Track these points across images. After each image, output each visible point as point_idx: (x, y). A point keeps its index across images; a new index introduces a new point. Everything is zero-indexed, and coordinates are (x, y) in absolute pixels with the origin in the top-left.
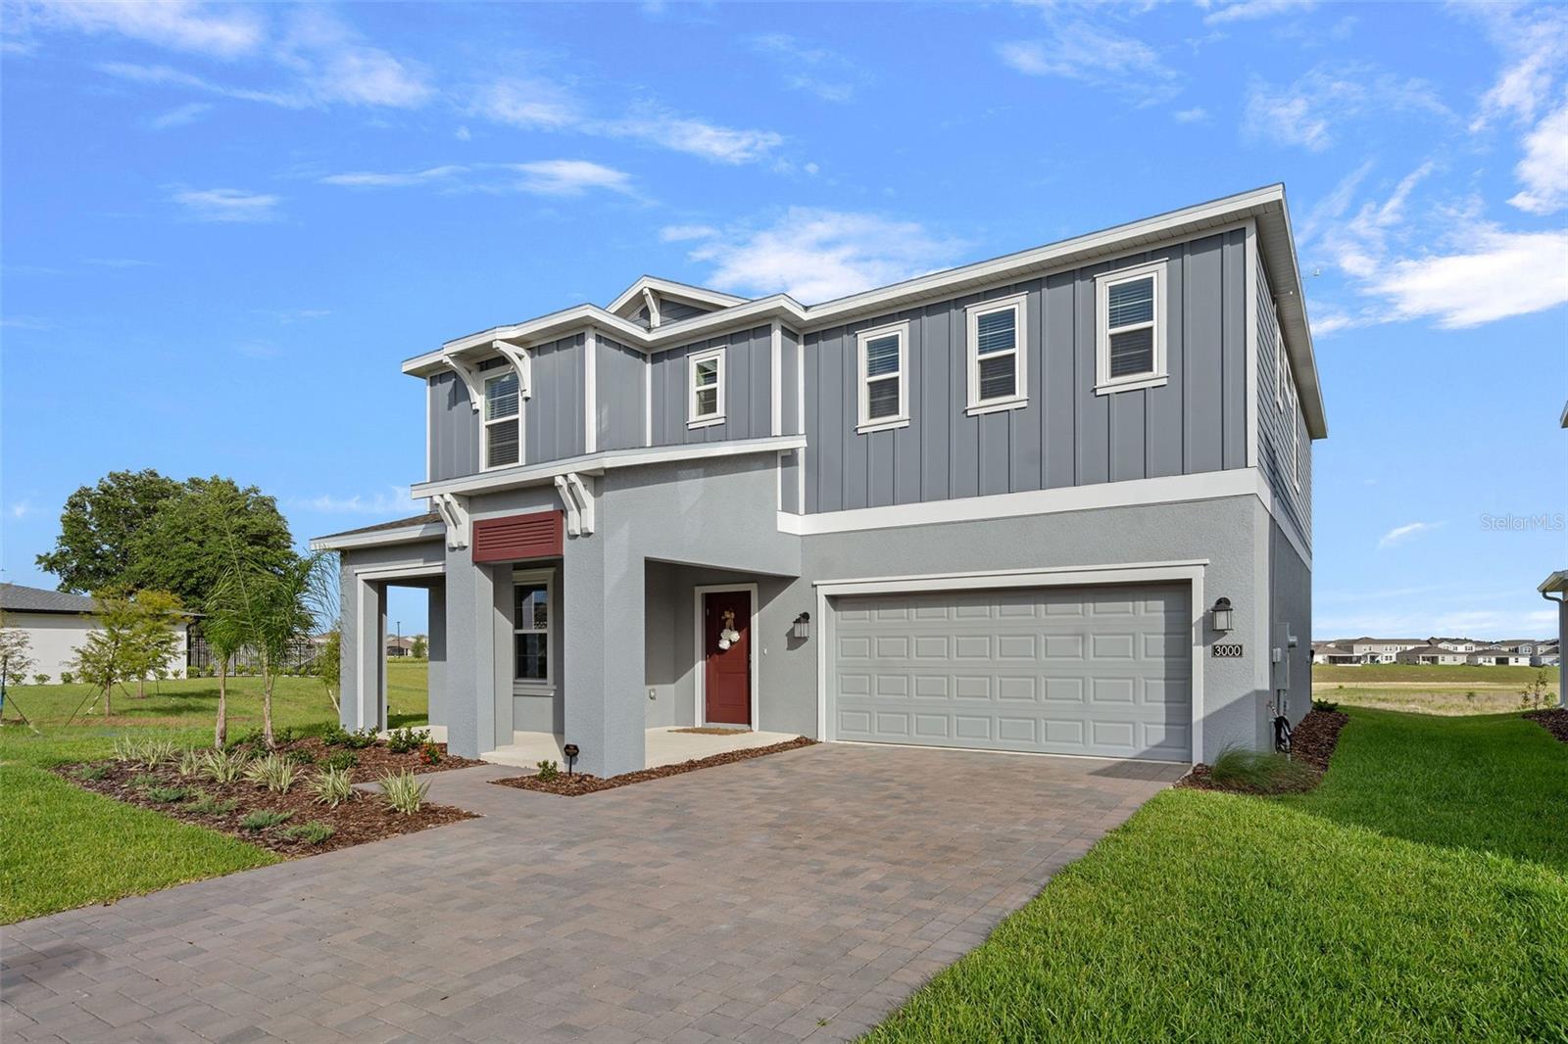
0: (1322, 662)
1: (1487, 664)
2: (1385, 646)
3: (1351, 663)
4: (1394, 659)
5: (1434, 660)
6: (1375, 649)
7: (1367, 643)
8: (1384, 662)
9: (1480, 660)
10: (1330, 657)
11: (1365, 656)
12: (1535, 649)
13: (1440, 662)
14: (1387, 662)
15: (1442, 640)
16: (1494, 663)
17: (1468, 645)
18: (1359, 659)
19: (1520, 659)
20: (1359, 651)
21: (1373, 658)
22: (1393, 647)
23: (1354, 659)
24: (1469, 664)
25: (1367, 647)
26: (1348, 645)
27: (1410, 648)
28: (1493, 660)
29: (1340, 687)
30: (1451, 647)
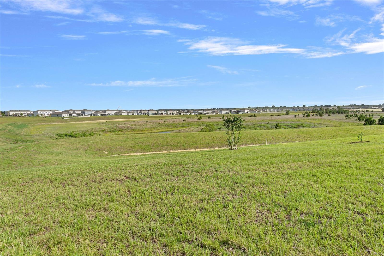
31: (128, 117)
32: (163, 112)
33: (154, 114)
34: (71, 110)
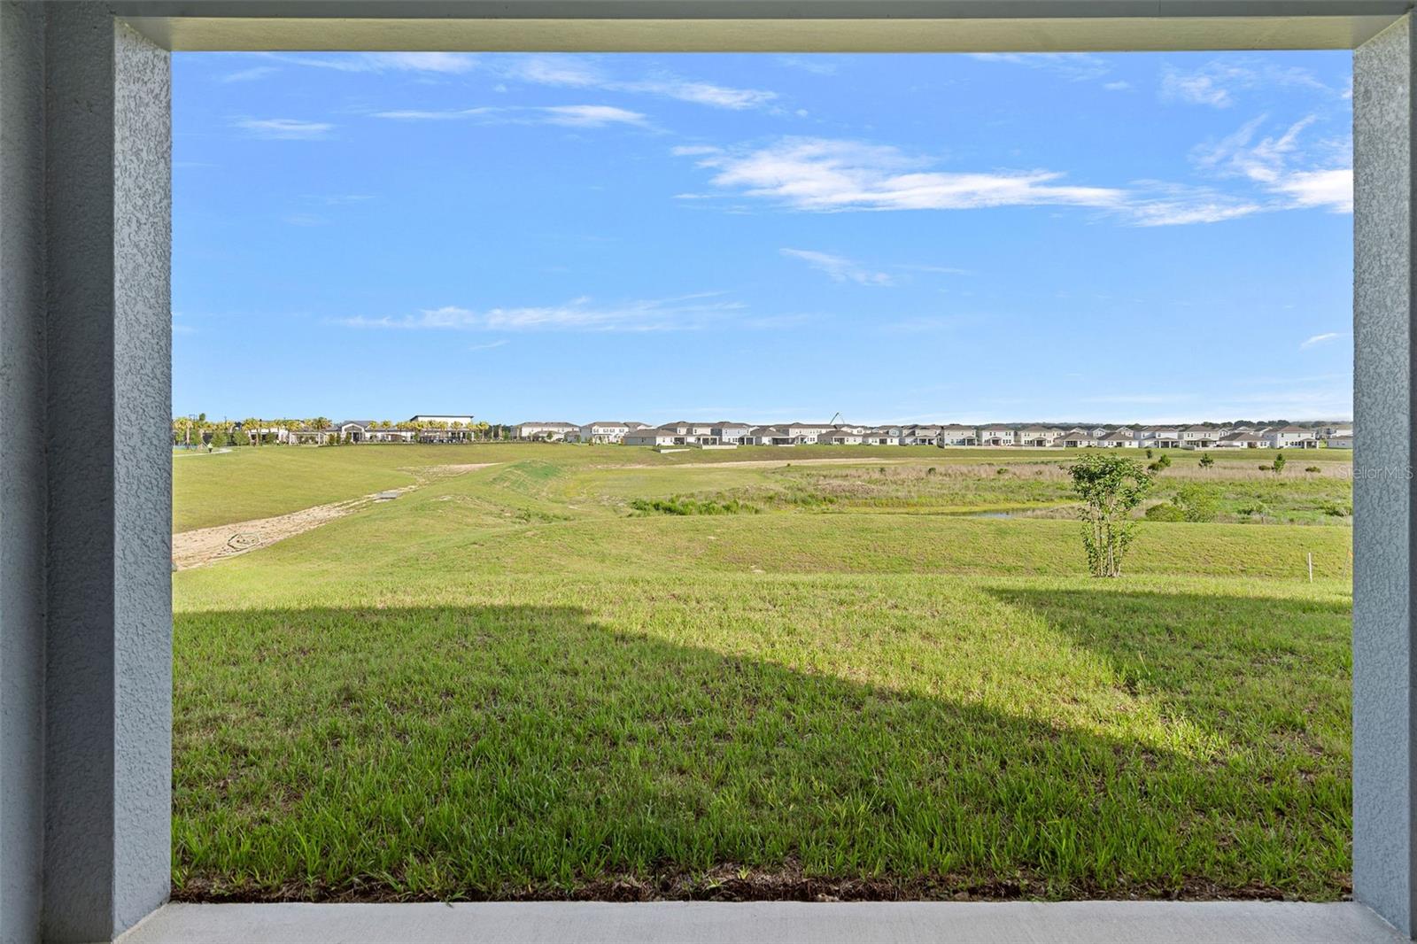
0: (768, 443)
1: (874, 444)
2: (810, 430)
3: (788, 443)
4: (816, 441)
5: (841, 441)
6: (805, 432)
7: (798, 428)
8: (809, 443)
9: (870, 441)
10: (774, 439)
11: (797, 438)
12: (901, 433)
13: (846, 443)
14: (812, 443)
15: (844, 426)
16: (878, 444)
17: (859, 429)
18: (794, 440)
19: (894, 440)
20: (793, 433)
21: (802, 439)
22: (815, 430)
23: (790, 441)
24: (864, 443)
25: (797, 430)
26: (785, 429)
27: (824, 431)
28: (878, 440)
29: (789, 465)
30: (849, 430)
31: (863, 451)
32: (1001, 435)
33: (962, 442)
34: (683, 424)
